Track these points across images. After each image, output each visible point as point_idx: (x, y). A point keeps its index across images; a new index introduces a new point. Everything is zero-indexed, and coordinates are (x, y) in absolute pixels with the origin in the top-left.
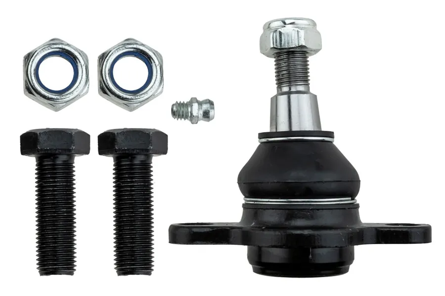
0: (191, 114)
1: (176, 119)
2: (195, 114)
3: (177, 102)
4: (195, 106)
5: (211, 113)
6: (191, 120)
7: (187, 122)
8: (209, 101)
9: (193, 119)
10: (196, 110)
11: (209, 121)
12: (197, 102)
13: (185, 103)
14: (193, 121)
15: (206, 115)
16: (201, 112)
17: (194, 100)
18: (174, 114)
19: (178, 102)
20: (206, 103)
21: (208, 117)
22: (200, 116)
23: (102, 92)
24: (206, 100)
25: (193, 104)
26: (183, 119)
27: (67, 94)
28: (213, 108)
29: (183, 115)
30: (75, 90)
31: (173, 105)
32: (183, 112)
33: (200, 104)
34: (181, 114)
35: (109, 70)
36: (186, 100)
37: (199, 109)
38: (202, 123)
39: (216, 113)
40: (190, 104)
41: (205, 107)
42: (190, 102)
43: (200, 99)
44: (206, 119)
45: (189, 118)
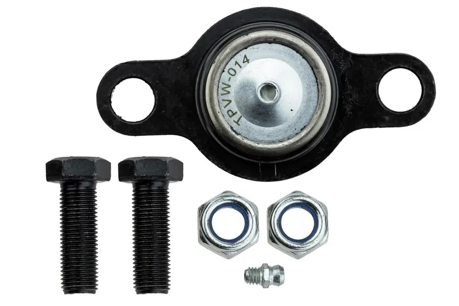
0: (263, 279)
1: (249, 284)
2: (266, 278)
3: (249, 268)
4: (267, 271)
5: (281, 278)
6: (262, 285)
7: (259, 286)
8: (280, 266)
9: (265, 284)
10: (267, 275)
11: (279, 285)
12: (268, 267)
13: (257, 268)
14: (265, 285)
15: (277, 280)
16: (272, 277)
17: (265, 266)
18: (247, 279)
19: (251, 268)
20: (276, 269)
21: (279, 282)
22: (270, 281)
23: (271, 241)
24: (277, 266)
25: (265, 270)
26: (255, 284)
27: (238, 243)
28: (283, 274)
29: (255, 280)
30: (246, 240)
31: (246, 271)
32: (255, 277)
33: (271, 269)
34: (253, 278)
35: (277, 221)
36: (258, 265)
37: (270, 274)
38: (273, 287)
39: (286, 278)
40: (261, 269)
41: (276, 272)
42: (261, 267)
43: (271, 265)
44: (277, 283)
45: (261, 283)
